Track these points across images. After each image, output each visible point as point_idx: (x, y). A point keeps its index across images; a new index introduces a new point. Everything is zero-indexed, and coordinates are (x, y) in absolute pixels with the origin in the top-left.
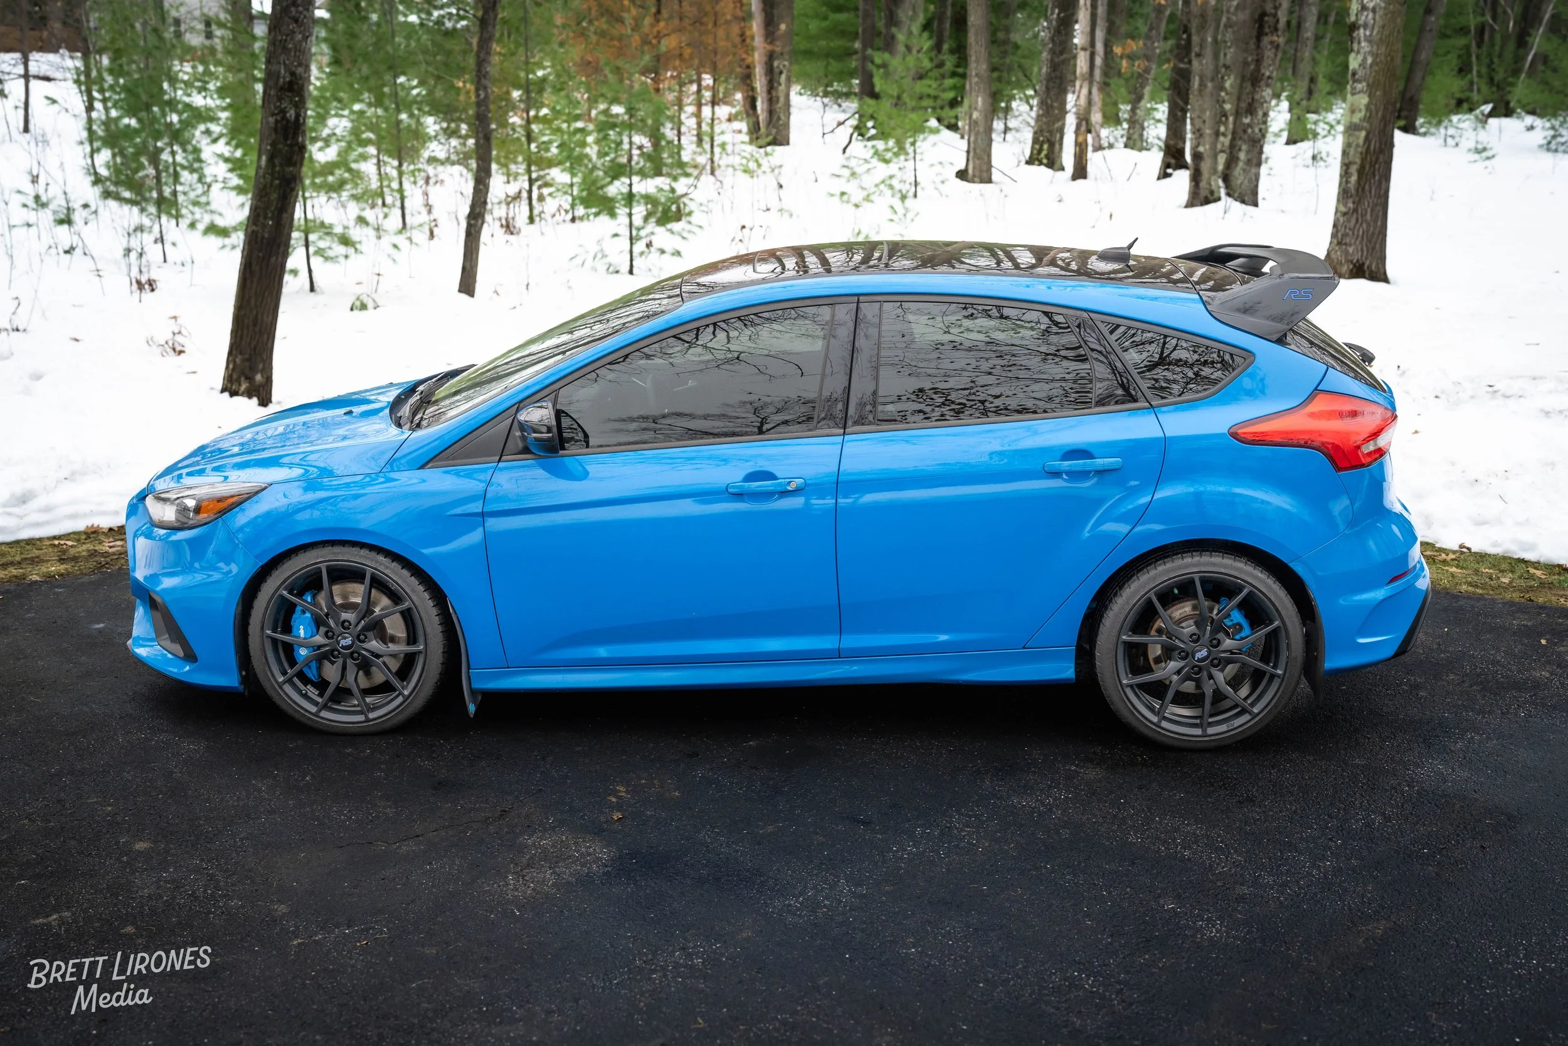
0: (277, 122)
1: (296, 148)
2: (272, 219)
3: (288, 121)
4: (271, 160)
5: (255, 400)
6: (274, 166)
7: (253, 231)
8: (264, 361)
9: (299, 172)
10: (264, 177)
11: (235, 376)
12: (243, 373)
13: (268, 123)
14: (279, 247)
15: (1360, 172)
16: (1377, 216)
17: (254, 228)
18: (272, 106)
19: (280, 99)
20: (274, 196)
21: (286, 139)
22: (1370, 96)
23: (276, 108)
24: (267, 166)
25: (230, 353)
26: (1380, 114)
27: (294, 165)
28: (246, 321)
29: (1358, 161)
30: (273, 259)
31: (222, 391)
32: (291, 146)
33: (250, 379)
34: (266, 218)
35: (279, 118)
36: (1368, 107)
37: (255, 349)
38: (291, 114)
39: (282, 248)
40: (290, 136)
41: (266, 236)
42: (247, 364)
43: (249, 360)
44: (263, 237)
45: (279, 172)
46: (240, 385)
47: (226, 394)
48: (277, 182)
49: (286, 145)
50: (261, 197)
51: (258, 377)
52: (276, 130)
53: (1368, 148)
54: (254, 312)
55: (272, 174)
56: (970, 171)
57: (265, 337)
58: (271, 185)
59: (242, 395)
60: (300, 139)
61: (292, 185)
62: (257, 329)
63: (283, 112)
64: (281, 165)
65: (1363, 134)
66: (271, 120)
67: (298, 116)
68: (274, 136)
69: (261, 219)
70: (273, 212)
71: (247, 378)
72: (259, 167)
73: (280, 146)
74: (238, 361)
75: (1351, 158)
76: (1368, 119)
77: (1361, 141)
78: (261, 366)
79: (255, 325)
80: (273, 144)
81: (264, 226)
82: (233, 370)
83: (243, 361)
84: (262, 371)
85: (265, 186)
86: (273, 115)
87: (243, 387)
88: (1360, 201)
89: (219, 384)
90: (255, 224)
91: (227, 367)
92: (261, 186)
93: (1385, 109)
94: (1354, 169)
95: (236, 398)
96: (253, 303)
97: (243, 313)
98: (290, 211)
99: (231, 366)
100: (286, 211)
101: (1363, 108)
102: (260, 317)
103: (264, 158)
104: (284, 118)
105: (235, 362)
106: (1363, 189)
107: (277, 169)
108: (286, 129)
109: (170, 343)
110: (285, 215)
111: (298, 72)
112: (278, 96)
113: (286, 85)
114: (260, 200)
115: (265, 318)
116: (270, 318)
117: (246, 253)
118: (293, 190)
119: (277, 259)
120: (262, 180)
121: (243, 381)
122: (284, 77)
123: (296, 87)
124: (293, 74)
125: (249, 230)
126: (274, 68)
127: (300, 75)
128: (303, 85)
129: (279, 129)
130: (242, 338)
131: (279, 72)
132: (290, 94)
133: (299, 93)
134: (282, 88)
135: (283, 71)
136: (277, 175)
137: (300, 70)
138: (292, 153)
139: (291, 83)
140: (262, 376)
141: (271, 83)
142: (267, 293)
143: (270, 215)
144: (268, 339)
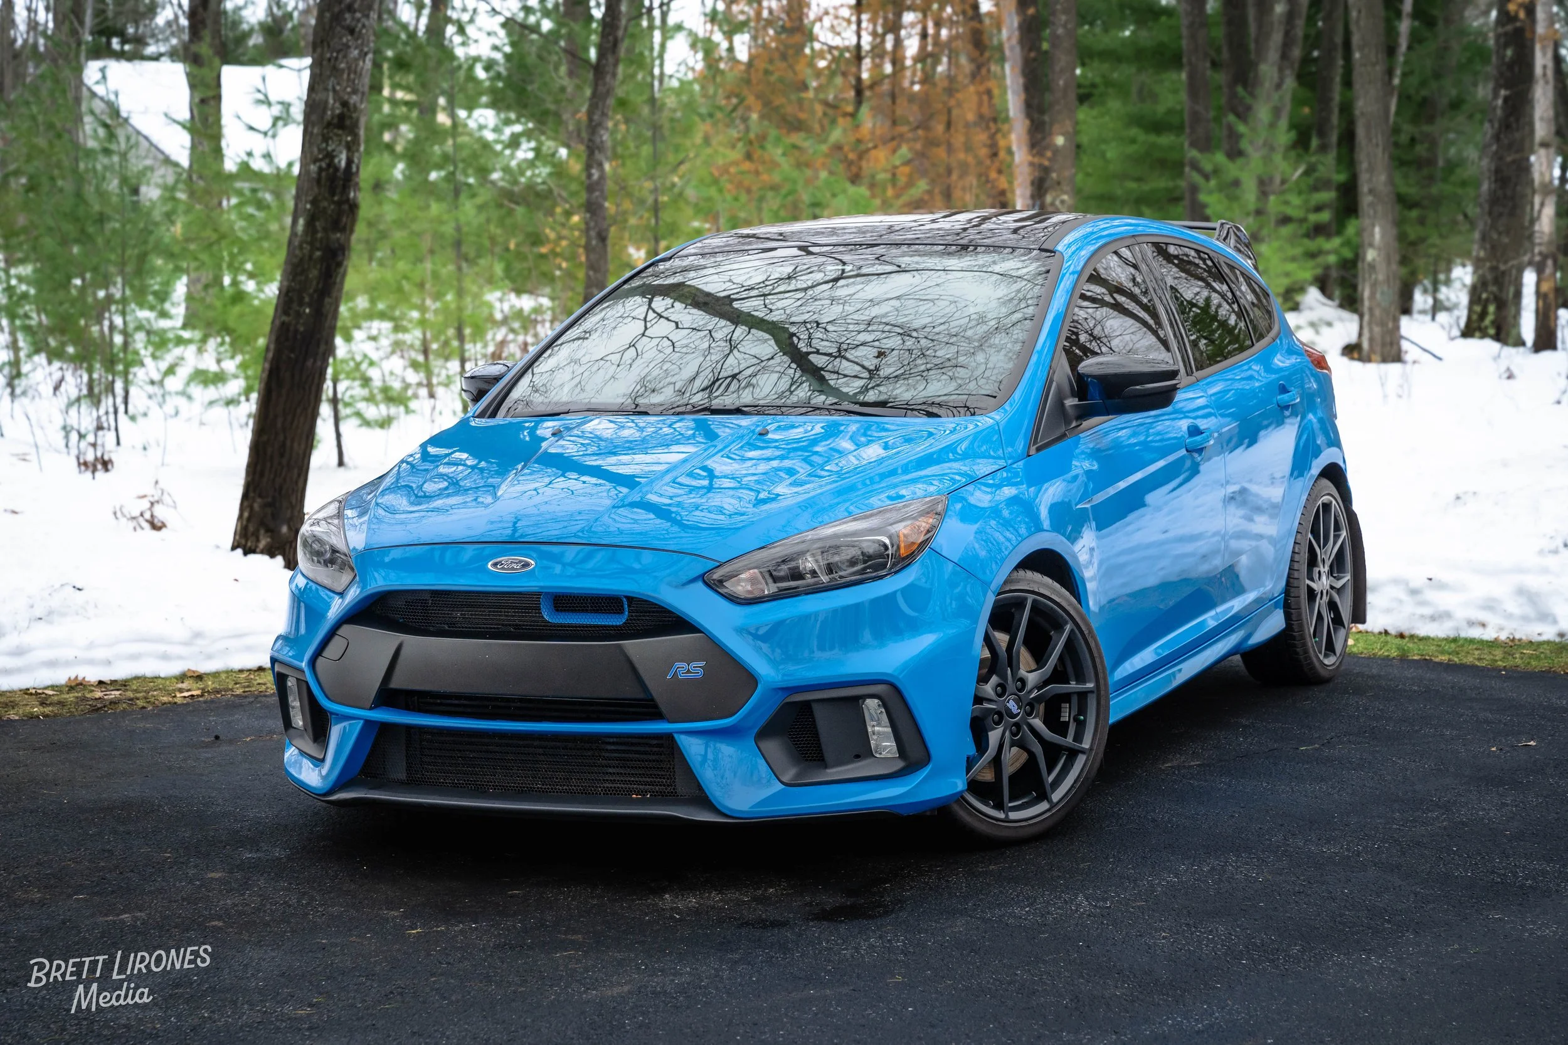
0: (321, 169)
1: (346, 207)
2: (310, 305)
3: (337, 169)
4: (311, 223)
5: (280, 560)
6: (315, 232)
7: (283, 323)
8: (293, 507)
9: (348, 240)
10: (301, 247)
11: (251, 529)
12: (262, 523)
13: (308, 172)
14: (318, 345)
17: (285, 318)
18: (315, 150)
19: (326, 139)
20: (314, 273)
21: (333, 194)
23: (320, 150)
24: (305, 232)
25: (245, 496)
27: (343, 230)
28: (269, 450)
30: (309, 363)
31: (234, 548)
32: (339, 204)
33: (270, 531)
34: (301, 303)
35: (324, 165)
37: (281, 488)
38: (342, 160)
39: (322, 348)
40: (338, 191)
41: (302, 329)
42: (269, 510)
43: (271, 505)
44: (296, 331)
45: (322, 238)
46: (258, 540)
47: (239, 551)
48: (318, 254)
49: (334, 202)
50: (294, 275)
51: (285, 529)
52: (318, 181)
54: (281, 437)
55: (311, 243)
56: (1366, 345)
57: (296, 471)
58: (310, 257)
59: (262, 552)
60: (352, 195)
61: (340, 258)
62: (284, 461)
63: (330, 156)
64: (325, 230)
66: (313, 168)
67: (350, 162)
68: (316, 190)
69: (295, 306)
70: (311, 296)
71: (268, 528)
72: (294, 233)
73: (325, 204)
74: (256, 506)
78: (288, 514)
79: (282, 455)
80: (314, 202)
81: (299, 315)
82: (249, 519)
83: (264, 506)
84: (290, 522)
85: (301, 260)
86: (315, 161)
87: (262, 544)
89: (229, 539)
90: (286, 312)
91: (240, 517)
92: (295, 260)
95: (251, 557)
96: (279, 425)
97: (265, 438)
98: (334, 294)
99: (246, 514)
100: (329, 295)
102: (288, 443)
103: (301, 221)
104: (330, 165)
105: (251, 508)
107: (319, 235)
108: (332, 179)
109: (147, 516)
110: (327, 300)
111: (352, 101)
112: (323, 135)
113: (335, 121)
114: (293, 280)
115: (296, 445)
116: (303, 446)
117: (270, 355)
118: (339, 265)
119: (315, 361)
120: (297, 252)
121: (262, 532)
122: (333, 109)
123: (348, 122)
124: (345, 104)
125: (277, 322)
126: (319, 96)
127: (355, 106)
128: (358, 120)
129: (323, 181)
130: (262, 475)
131: (326, 102)
132: (340, 132)
133: (353, 130)
134: (329, 124)
135: (331, 101)
136: (318, 245)
137: (354, 99)
138: (340, 213)
139: (341, 117)
140: (290, 528)
141: (314, 118)
142: (299, 411)
143: (307, 299)
144: (299, 475)
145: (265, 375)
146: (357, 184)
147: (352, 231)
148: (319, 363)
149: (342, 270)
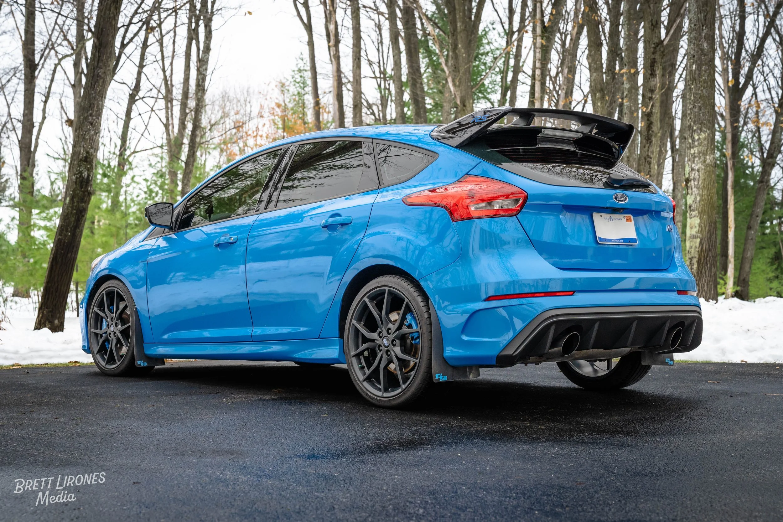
0: (77, 178)
1: (86, 193)
2: (70, 232)
3: (83, 178)
4: (72, 199)
6: (73, 203)
7: (59, 239)
8: (60, 313)
9: (87, 207)
10: (68, 209)
11: (43, 321)
12: (47, 319)
13: (72, 179)
14: (73, 248)
15: (699, 262)
16: (711, 288)
17: (60, 237)
18: (75, 170)
19: (79, 166)
20: (73, 219)
21: (82, 188)
22: (700, 218)
23: (77, 170)
24: (70, 203)
25: (41, 308)
26: (707, 229)
27: (85, 202)
28: (51, 290)
29: (697, 256)
30: (69, 255)
31: (34, 330)
32: (84, 192)
33: (51, 322)
34: (67, 231)
35: (78, 176)
36: (700, 225)
37: (55, 305)
38: (85, 174)
39: (75, 249)
40: (84, 187)
41: (67, 241)
42: (50, 314)
43: (51, 312)
44: (65, 242)
45: (76, 206)
47: (36, 330)
48: (75, 211)
49: (82, 191)
50: (65, 219)
51: (56, 322)
52: (76, 183)
53: (702, 248)
54: (57, 285)
55: (72, 207)
58: (71, 213)
60: (89, 189)
61: (83, 214)
62: (57, 294)
63: (81, 173)
64: (78, 202)
65: (698, 240)
66: (74, 177)
67: (89, 176)
68: (74, 186)
69: (64, 232)
70: (71, 228)
71: (49, 322)
72: (65, 204)
73: (78, 192)
74: (45, 312)
75: (693, 255)
76: (701, 231)
77: (698, 245)
78: (58, 315)
79: (56, 292)
80: (74, 191)
81: (66, 235)
82: (42, 318)
83: (48, 312)
84: (58, 319)
85: (68, 214)
86: (75, 175)
87: (47, 325)
88: (700, 278)
89: (33, 327)
90: (60, 235)
91: (38, 318)
92: (65, 214)
93: (710, 226)
94: (695, 261)
95: (42, 330)
96: (56, 279)
97: (50, 285)
98: (80, 228)
99: (40, 316)
100: (79, 228)
101: (697, 225)
102: (59, 287)
103: (68, 199)
104: (81, 176)
105: (42, 314)
106: (701, 272)
107: (75, 204)
108: (81, 182)
110: (78, 230)
111: (90, 151)
112: (78, 164)
113: (84, 159)
114: (64, 222)
115: (62, 288)
116: (65, 288)
117: (53, 252)
118: (83, 216)
119: (71, 254)
120: (66, 211)
121: (47, 322)
122: (82, 154)
123: (89, 160)
124: (88, 152)
125: (57, 239)
126: (77, 149)
127: (92, 154)
128: (93, 159)
129: (78, 183)
130: (48, 299)
131: (80, 151)
132: (85, 163)
133: (91, 163)
134: (81, 160)
135: (82, 151)
136: (75, 208)
137: (92, 151)
138: (84, 196)
139: (86, 157)
140: (59, 321)
141: (75, 158)
142: (64, 274)
143: (69, 230)
144: (63, 301)
145: (51, 260)
146: (91, 185)
147: (89, 203)
148: (73, 255)
149: (84, 218)
